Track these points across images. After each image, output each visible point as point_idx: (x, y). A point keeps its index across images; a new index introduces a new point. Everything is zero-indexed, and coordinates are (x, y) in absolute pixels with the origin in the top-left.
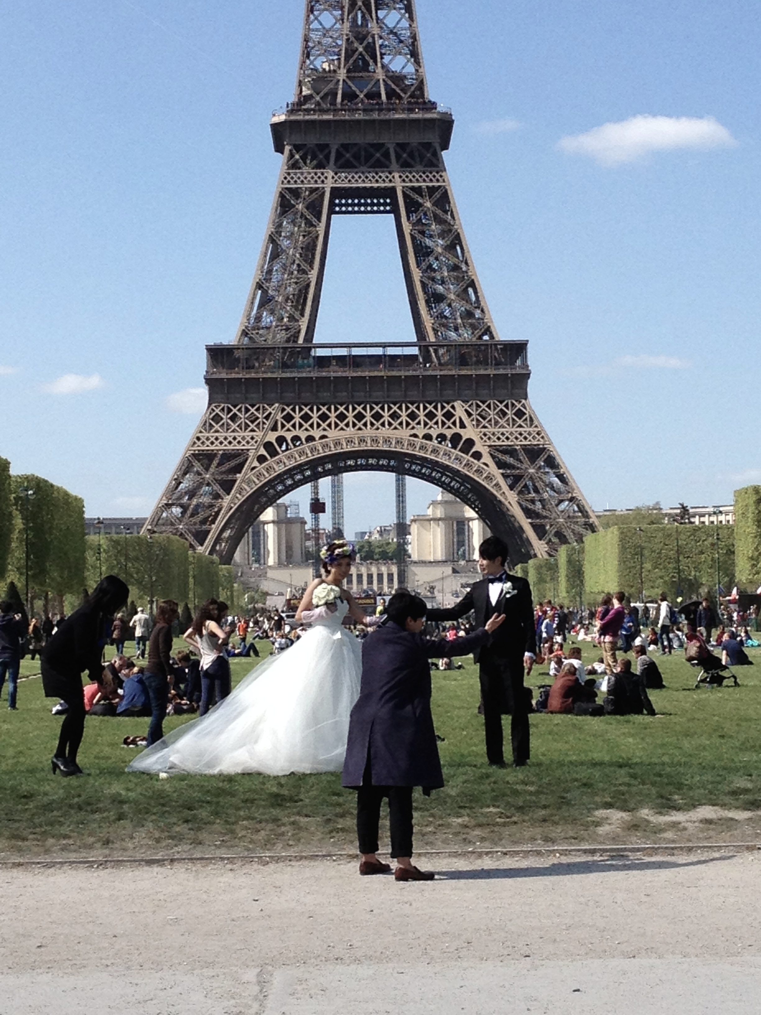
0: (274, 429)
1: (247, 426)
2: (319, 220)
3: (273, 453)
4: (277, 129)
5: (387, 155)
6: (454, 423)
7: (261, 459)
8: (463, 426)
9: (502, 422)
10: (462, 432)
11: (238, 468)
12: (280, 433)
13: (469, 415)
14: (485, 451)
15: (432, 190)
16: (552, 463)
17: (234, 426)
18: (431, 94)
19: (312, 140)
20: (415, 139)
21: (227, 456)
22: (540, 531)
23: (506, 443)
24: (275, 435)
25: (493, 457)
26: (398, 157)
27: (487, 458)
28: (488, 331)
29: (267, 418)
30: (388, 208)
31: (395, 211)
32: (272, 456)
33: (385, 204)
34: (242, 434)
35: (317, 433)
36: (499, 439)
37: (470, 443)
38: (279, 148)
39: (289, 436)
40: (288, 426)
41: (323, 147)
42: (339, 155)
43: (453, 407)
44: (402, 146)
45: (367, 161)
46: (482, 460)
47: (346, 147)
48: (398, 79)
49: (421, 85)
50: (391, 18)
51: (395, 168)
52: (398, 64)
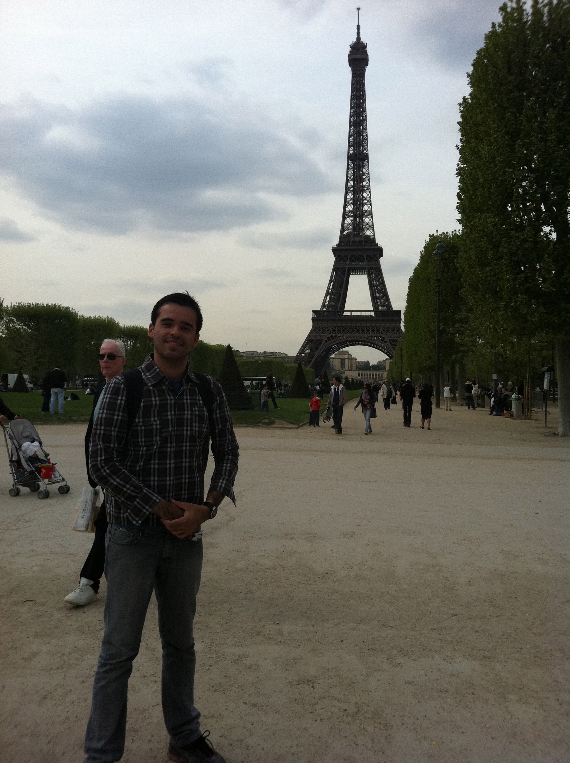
0: (330, 333)
1: (323, 332)
2: (344, 276)
3: (329, 340)
4: (334, 249)
5: (364, 258)
6: (380, 333)
7: (326, 341)
8: (382, 334)
9: (393, 333)
10: (382, 335)
11: (320, 344)
12: (331, 335)
13: (384, 330)
14: (388, 341)
15: (376, 268)
17: (319, 332)
19: (343, 254)
20: (372, 254)
21: (317, 340)
23: (394, 339)
24: (330, 335)
25: (390, 342)
26: (367, 259)
27: (388, 343)
28: (391, 307)
29: (328, 330)
30: (366, 273)
31: (368, 274)
32: (329, 341)
33: (365, 272)
34: (321, 335)
35: (342, 335)
36: (392, 337)
38: (334, 255)
39: (334, 335)
40: (334, 333)
41: (346, 256)
42: (350, 258)
43: (380, 328)
44: (368, 256)
45: (358, 260)
46: (387, 343)
47: (352, 256)
48: (368, 237)
49: (374, 239)
50: (367, 220)
51: (366, 261)
52: (368, 233)
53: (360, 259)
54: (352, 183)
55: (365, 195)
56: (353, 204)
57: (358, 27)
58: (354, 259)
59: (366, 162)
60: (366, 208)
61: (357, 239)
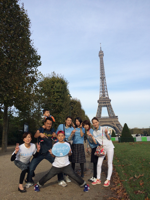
4: (98, 101)
15: (110, 105)
16: (120, 125)
18: (109, 98)
19: (101, 102)
20: (108, 101)
22: (120, 130)
23: (117, 124)
28: (115, 115)
31: (107, 107)
35: (102, 123)
37: (114, 124)
38: (98, 103)
48: (107, 97)
49: (108, 98)
50: (106, 93)
51: (107, 103)
52: (107, 96)
53: (105, 103)
54: (101, 84)
55: (105, 87)
56: (102, 89)
57: (101, 48)
58: (103, 103)
59: (105, 79)
60: (106, 90)
61: (104, 98)
